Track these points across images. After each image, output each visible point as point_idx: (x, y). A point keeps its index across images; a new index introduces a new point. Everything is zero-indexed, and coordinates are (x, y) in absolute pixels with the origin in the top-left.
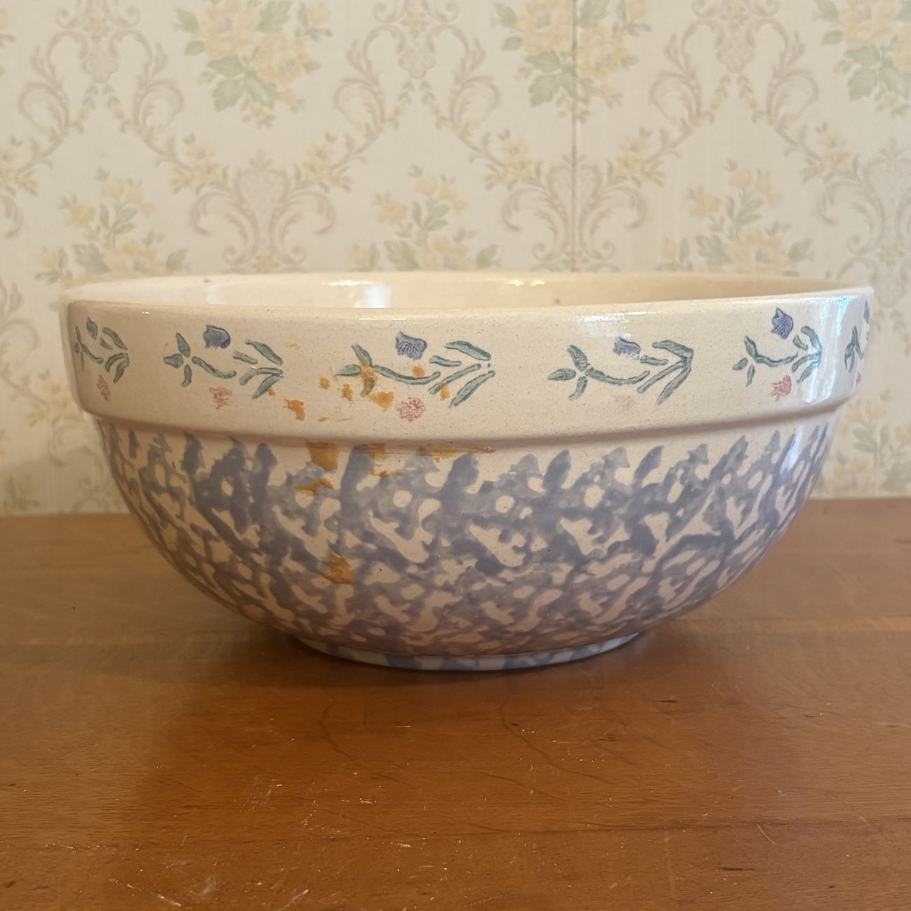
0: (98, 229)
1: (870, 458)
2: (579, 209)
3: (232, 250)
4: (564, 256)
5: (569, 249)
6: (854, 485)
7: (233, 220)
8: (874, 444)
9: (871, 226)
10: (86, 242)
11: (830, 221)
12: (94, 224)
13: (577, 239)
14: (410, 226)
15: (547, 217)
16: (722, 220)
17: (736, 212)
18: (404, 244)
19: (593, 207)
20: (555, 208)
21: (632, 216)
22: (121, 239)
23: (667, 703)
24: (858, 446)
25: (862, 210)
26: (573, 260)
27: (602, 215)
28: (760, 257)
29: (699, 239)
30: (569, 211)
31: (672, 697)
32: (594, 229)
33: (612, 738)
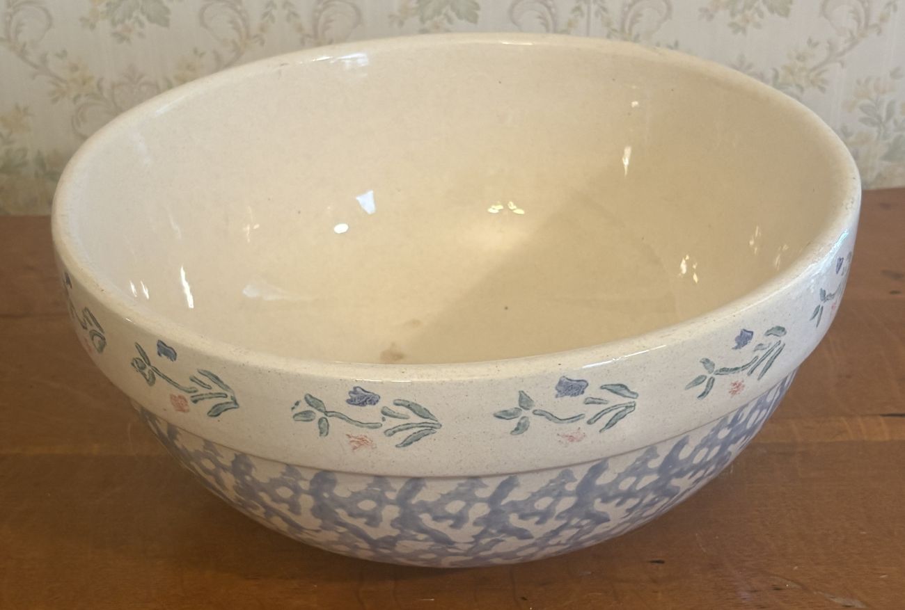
1: (874, 130)
8: (880, 119)
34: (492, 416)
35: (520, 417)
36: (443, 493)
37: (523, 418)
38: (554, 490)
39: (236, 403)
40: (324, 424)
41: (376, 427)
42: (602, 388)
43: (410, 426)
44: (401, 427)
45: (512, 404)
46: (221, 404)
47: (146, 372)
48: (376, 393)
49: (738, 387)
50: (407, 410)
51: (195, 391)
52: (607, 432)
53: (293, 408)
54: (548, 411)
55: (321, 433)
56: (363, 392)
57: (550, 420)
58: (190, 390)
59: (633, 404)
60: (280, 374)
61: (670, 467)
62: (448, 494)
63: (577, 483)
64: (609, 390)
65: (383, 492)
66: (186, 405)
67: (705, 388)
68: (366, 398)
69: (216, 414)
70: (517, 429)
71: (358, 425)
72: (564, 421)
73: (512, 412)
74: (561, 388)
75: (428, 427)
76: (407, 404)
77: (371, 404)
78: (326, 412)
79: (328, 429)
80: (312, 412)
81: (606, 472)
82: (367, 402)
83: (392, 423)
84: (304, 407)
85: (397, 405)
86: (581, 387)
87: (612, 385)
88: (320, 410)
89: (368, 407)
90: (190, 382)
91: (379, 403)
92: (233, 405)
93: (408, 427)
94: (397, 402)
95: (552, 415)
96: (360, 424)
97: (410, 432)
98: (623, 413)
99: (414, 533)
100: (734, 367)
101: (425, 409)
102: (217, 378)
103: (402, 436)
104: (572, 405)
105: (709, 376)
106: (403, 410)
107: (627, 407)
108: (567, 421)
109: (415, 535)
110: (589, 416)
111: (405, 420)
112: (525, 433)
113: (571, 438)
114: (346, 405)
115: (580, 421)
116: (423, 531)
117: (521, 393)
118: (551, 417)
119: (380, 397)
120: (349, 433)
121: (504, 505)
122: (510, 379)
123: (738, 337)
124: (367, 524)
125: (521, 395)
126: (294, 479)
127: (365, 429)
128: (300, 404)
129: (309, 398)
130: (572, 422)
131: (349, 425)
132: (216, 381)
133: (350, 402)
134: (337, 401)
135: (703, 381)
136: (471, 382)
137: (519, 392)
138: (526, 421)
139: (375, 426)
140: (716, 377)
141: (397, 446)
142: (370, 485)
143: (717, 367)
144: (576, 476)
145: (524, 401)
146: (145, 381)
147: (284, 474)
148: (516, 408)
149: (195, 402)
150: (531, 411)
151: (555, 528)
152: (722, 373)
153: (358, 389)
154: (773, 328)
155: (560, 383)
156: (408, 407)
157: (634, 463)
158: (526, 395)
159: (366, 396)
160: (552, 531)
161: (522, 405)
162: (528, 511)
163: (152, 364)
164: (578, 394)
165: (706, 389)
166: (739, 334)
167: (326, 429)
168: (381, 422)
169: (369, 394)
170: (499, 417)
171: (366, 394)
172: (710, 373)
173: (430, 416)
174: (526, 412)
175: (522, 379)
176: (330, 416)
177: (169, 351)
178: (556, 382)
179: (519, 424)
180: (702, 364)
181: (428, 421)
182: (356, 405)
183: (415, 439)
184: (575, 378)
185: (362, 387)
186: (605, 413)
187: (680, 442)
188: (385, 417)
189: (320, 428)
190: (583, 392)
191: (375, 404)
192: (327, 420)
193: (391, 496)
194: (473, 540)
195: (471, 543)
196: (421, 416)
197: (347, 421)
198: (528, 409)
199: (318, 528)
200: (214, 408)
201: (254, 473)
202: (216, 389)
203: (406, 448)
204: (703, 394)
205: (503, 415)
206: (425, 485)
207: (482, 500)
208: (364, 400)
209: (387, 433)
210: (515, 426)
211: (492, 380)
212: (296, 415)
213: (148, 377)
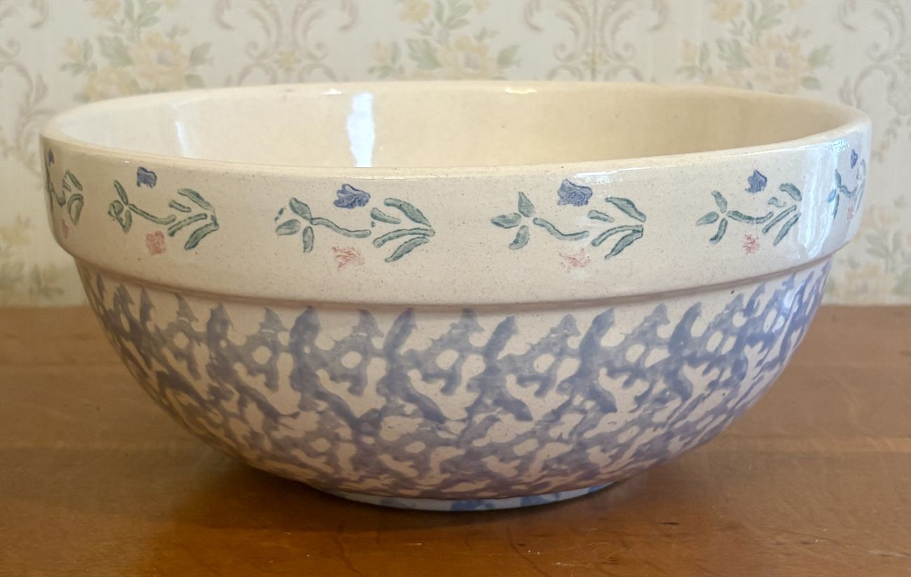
0: (123, 22)
1: (881, 263)
2: (600, 10)
3: (254, 45)
4: (584, 58)
5: (590, 50)
6: (865, 289)
7: (257, 16)
8: (887, 250)
9: (891, 33)
10: (111, 35)
11: (850, 28)
12: (119, 16)
13: (598, 41)
14: (432, 25)
15: (568, 18)
16: (743, 24)
17: (757, 18)
18: (426, 43)
19: (614, 9)
20: (577, 9)
21: (653, 19)
22: (144, 33)
23: (669, 525)
24: (870, 252)
25: (881, 17)
26: (594, 62)
27: (624, 17)
28: (779, 62)
29: (720, 43)
30: (590, 11)
31: (674, 520)
32: (615, 30)
33: (614, 561)
34: (490, 223)
35: (519, 226)
36: (433, 337)
37: (523, 227)
38: (555, 344)
39: (216, 224)
40: (309, 236)
41: (364, 236)
42: (607, 200)
43: (401, 233)
44: (391, 235)
45: (511, 209)
46: (199, 229)
47: (123, 215)
48: (366, 191)
49: (752, 243)
50: (398, 211)
51: (173, 220)
52: (613, 259)
53: (276, 219)
54: (550, 222)
55: (305, 248)
56: (352, 191)
57: (552, 234)
58: (168, 220)
59: (641, 230)
60: (265, 177)
61: (682, 343)
62: (441, 339)
63: (581, 338)
64: (615, 204)
65: (368, 338)
66: (163, 242)
67: (717, 230)
68: (354, 197)
69: (194, 244)
70: (516, 242)
71: (345, 234)
72: (566, 238)
73: (511, 218)
74: (563, 194)
75: (420, 234)
76: (398, 204)
77: (360, 205)
78: (312, 219)
79: (313, 241)
80: (296, 221)
81: (611, 329)
82: (357, 203)
83: (382, 229)
84: (289, 215)
85: (388, 205)
86: (585, 195)
87: (618, 199)
88: (305, 218)
89: (357, 209)
90: (169, 209)
91: (369, 203)
92: (212, 227)
93: (399, 234)
94: (388, 201)
95: (554, 228)
96: (348, 232)
97: (401, 241)
98: (630, 238)
99: (401, 402)
100: (748, 215)
101: (418, 210)
102: (198, 196)
103: (392, 246)
104: (576, 218)
105: (722, 216)
106: (394, 212)
107: (634, 231)
108: (570, 237)
109: (402, 406)
110: (594, 235)
111: (396, 225)
112: (525, 248)
113: (574, 262)
114: (334, 208)
115: (584, 239)
116: (412, 398)
117: (521, 194)
118: (553, 230)
119: (370, 197)
120: (336, 246)
121: (500, 361)
122: (510, 177)
123: (750, 177)
124: (351, 390)
125: (520, 197)
126: (272, 331)
127: (352, 239)
128: (285, 212)
129: (294, 202)
130: (576, 239)
131: (335, 234)
132: (196, 199)
133: (338, 203)
134: (322, 204)
135: (716, 220)
136: (468, 178)
137: (519, 193)
138: (526, 232)
139: (363, 234)
140: (730, 220)
141: (386, 260)
142: (355, 329)
143: (730, 208)
144: (580, 330)
145: (525, 206)
146: (121, 227)
147: (262, 325)
148: (515, 214)
149: (172, 234)
150: (531, 219)
151: (556, 406)
152: (734, 217)
153: (347, 188)
154: (787, 184)
155: (563, 186)
156: (400, 207)
157: (642, 324)
158: (526, 197)
159: (355, 195)
160: (554, 412)
161: (522, 210)
162: (526, 373)
163: (130, 202)
164: (582, 204)
165: (718, 232)
166: (752, 174)
167: (311, 243)
168: (371, 228)
169: (359, 193)
170: (497, 224)
171: (355, 192)
172: (723, 212)
173: (423, 219)
174: (526, 219)
175: (523, 178)
176: (316, 225)
177: (148, 176)
178: (559, 186)
179: (518, 235)
180: (713, 197)
181: (421, 226)
182: (344, 207)
183: (407, 250)
184: (579, 183)
185: (352, 185)
186: (611, 234)
187: (691, 309)
188: (375, 221)
189: (304, 242)
190: (587, 202)
191: (364, 205)
192: (312, 230)
193: (378, 343)
194: (465, 415)
195: (463, 421)
196: (413, 219)
197: (334, 230)
198: (527, 216)
199: (297, 410)
200: (192, 236)
201: (230, 334)
202: (196, 210)
203: (396, 262)
204: (716, 238)
205: (502, 222)
206: (414, 326)
207: (476, 351)
208: (353, 200)
209: (377, 243)
210: (514, 238)
211: (490, 177)
212: (280, 227)
213: (124, 223)
